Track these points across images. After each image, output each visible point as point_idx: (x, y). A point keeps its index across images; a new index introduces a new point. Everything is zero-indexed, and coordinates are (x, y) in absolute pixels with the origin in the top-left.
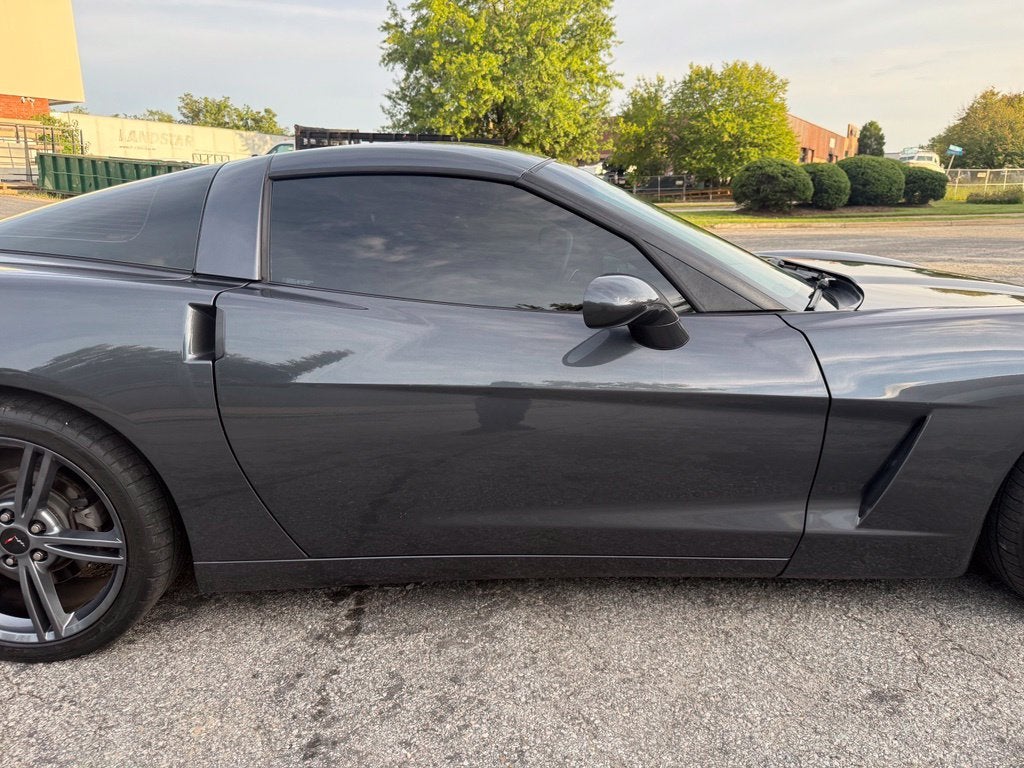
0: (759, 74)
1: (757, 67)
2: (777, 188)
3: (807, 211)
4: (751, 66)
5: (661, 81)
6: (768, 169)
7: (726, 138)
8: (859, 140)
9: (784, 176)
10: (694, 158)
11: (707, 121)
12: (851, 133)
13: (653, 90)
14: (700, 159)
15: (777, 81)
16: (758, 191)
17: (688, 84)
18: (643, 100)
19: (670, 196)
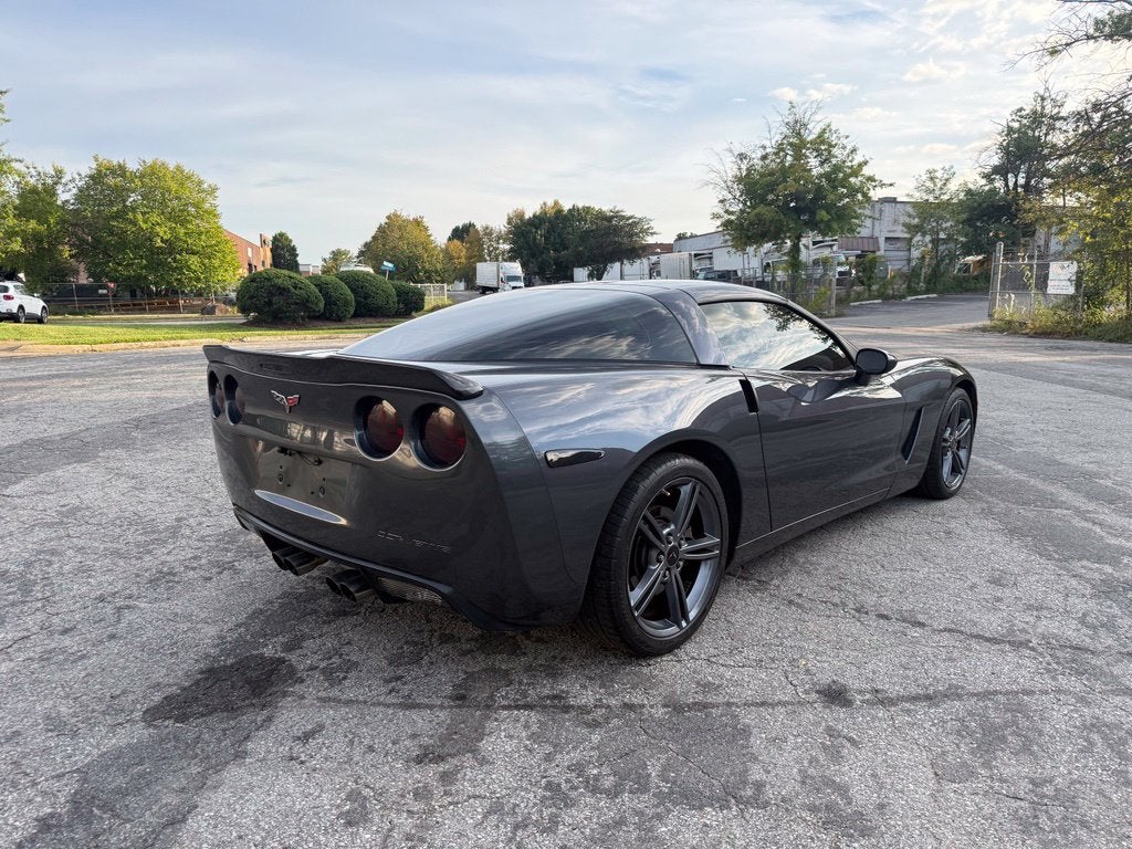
0: (183, 177)
1: (178, 168)
2: (290, 301)
3: (320, 323)
4: (172, 167)
5: (59, 174)
6: (276, 281)
7: (159, 243)
8: (271, 250)
9: (295, 288)
10: (119, 264)
11: (134, 223)
12: (264, 242)
13: (49, 181)
14: (127, 265)
15: (205, 186)
16: (270, 303)
17: (97, 178)
18: (34, 191)
19: (92, 307)
